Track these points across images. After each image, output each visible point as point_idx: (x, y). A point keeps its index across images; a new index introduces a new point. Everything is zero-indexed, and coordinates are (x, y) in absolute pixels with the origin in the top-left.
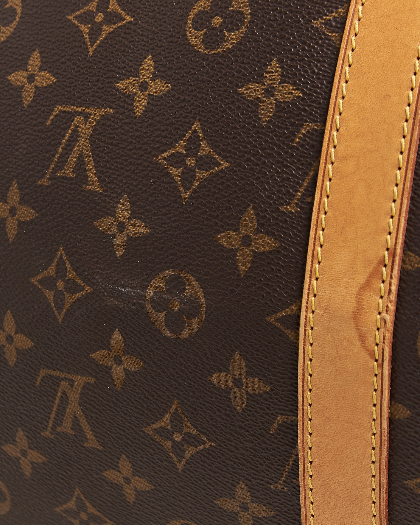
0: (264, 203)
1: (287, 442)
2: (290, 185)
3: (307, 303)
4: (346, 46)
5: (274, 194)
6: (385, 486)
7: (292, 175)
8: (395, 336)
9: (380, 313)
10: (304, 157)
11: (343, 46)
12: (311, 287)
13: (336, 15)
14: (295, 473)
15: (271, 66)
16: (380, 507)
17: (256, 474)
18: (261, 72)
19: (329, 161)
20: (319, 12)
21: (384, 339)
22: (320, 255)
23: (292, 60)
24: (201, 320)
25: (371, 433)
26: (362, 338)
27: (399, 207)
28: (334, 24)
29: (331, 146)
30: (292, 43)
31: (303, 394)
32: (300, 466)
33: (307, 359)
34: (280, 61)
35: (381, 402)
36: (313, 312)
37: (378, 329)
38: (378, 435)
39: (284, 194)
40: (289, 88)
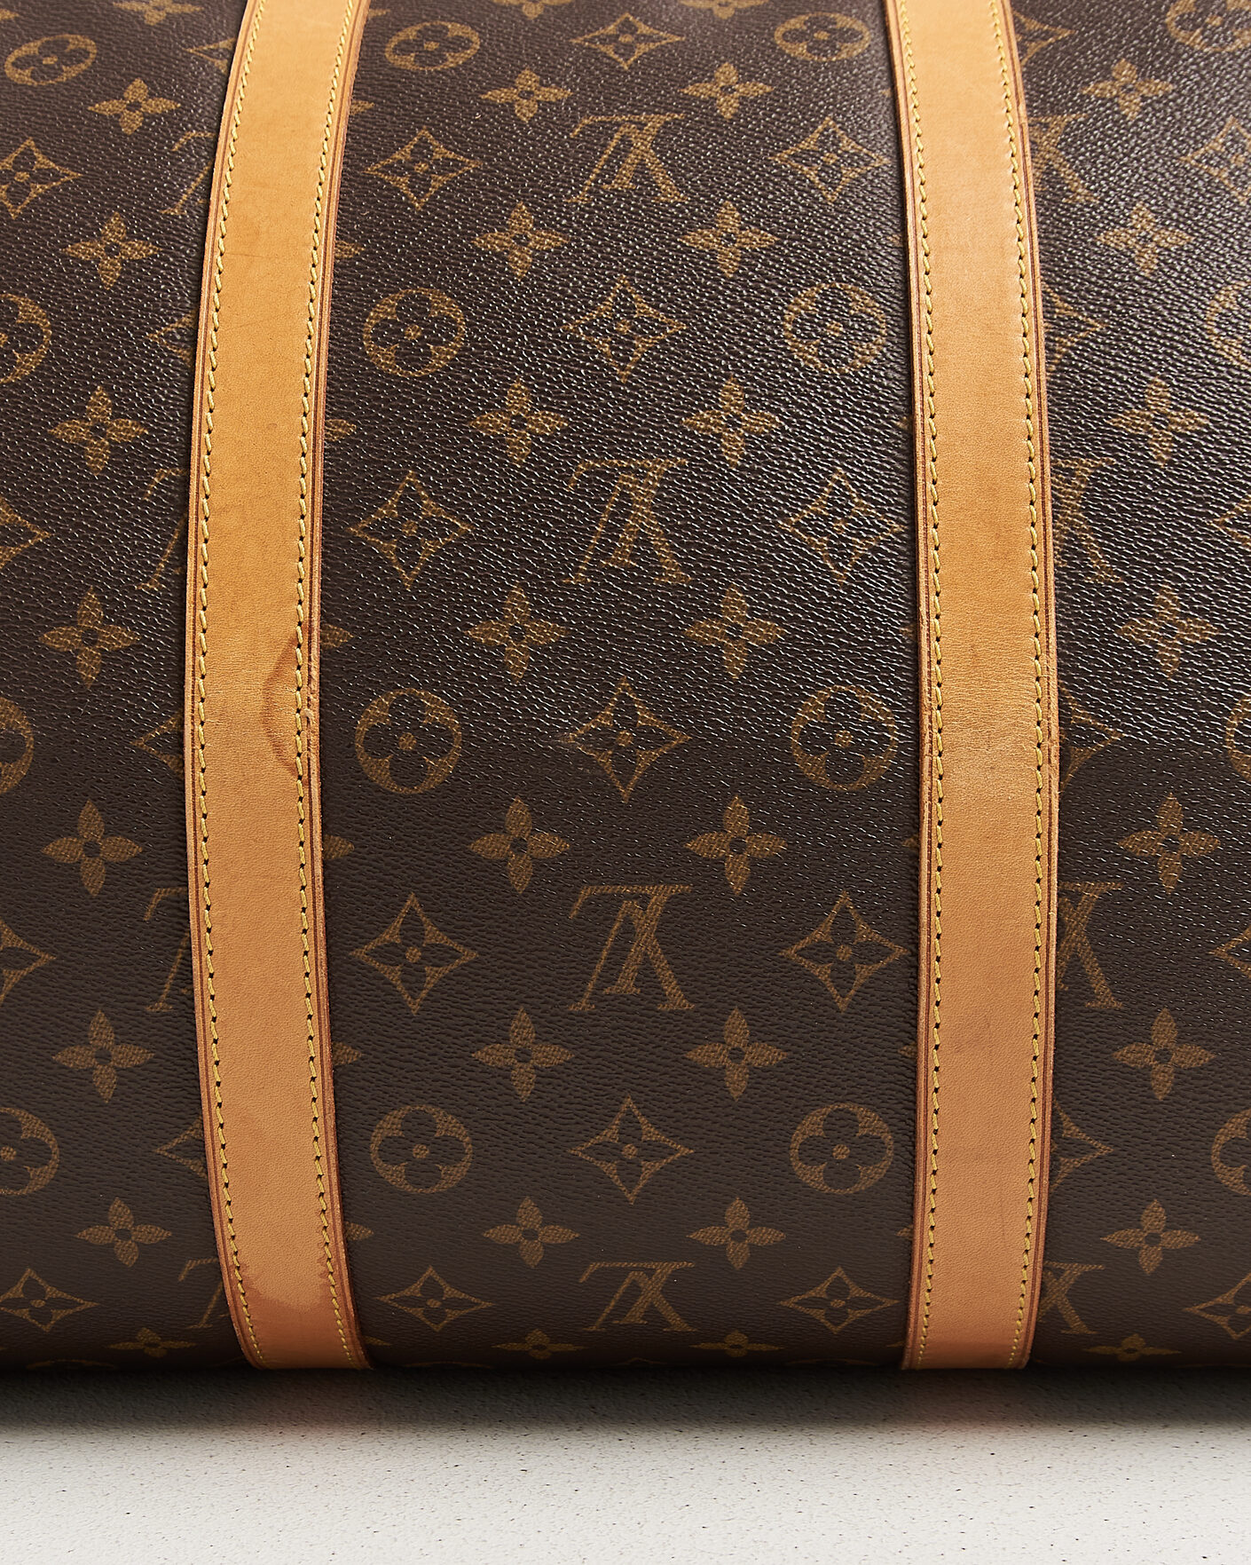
0: (109, 582)
1: (170, 930)
2: (145, 554)
3: (193, 711)
4: (203, 364)
5: (123, 568)
6: (324, 964)
7: (147, 540)
8: (321, 739)
9: (298, 711)
10: (161, 515)
11: (199, 364)
12: (196, 688)
13: (180, 326)
14: (186, 976)
15: (95, 396)
16: (318, 1000)
17: (121, 994)
18: (82, 404)
19: (201, 516)
20: (153, 323)
21: (309, 744)
22: (204, 643)
23: (125, 386)
24: (26, 762)
25: (299, 887)
26: (278, 748)
27: (309, 567)
28: (178, 337)
29: (202, 496)
30: (121, 364)
31: (196, 847)
32: (194, 962)
33: (198, 792)
34: (107, 388)
35: (311, 836)
36: (202, 723)
37: (299, 733)
38: (309, 888)
39: (140, 568)
40: (127, 424)
